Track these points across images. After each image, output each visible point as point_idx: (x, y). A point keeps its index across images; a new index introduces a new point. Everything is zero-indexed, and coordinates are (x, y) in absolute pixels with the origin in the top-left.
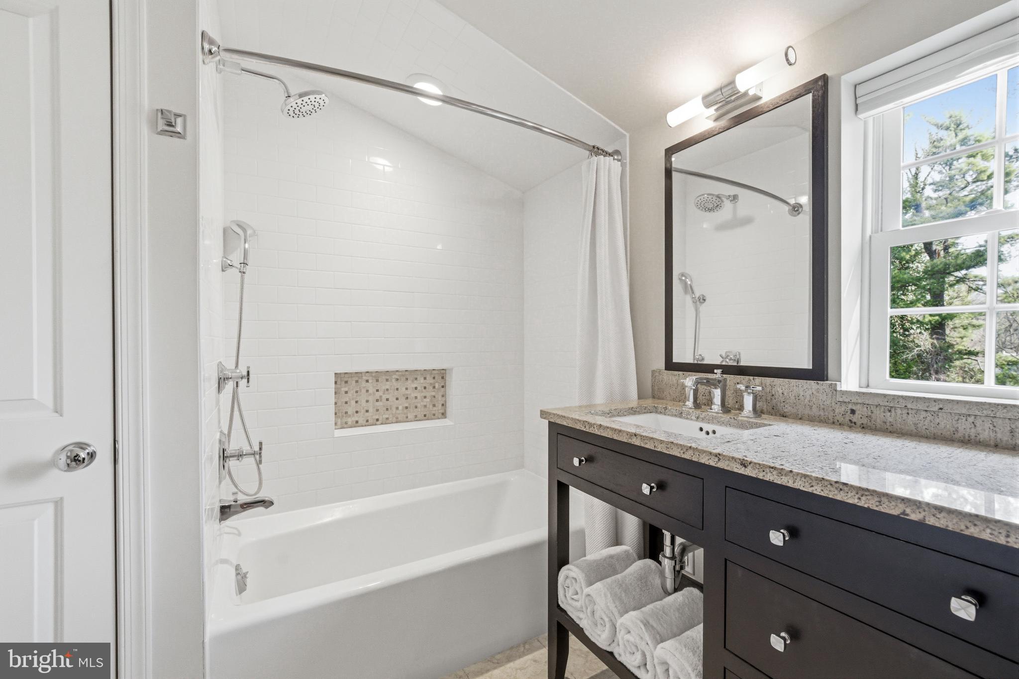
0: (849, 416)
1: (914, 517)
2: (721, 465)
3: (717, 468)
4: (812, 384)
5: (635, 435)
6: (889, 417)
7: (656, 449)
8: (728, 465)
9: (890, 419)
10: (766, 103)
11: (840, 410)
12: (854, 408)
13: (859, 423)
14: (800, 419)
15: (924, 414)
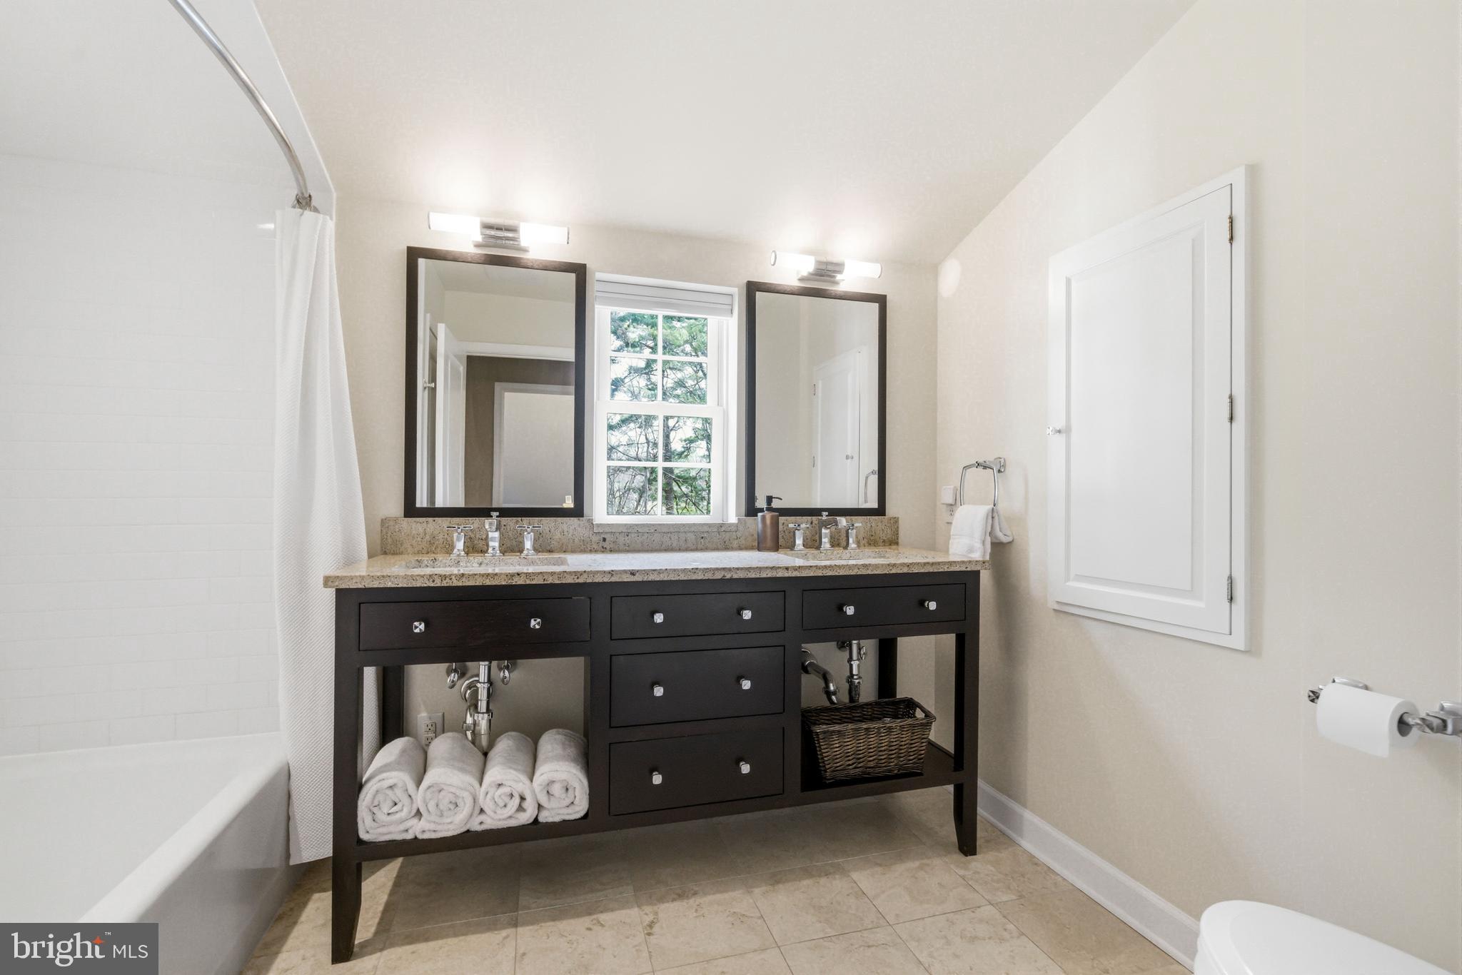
0: (602, 543)
1: (728, 576)
2: (614, 579)
3: (611, 582)
4: (575, 520)
5: (518, 574)
6: (628, 540)
7: (545, 582)
8: (620, 578)
9: (628, 542)
10: (528, 259)
11: (595, 539)
12: (605, 536)
13: (608, 548)
14: (565, 552)
15: (646, 535)
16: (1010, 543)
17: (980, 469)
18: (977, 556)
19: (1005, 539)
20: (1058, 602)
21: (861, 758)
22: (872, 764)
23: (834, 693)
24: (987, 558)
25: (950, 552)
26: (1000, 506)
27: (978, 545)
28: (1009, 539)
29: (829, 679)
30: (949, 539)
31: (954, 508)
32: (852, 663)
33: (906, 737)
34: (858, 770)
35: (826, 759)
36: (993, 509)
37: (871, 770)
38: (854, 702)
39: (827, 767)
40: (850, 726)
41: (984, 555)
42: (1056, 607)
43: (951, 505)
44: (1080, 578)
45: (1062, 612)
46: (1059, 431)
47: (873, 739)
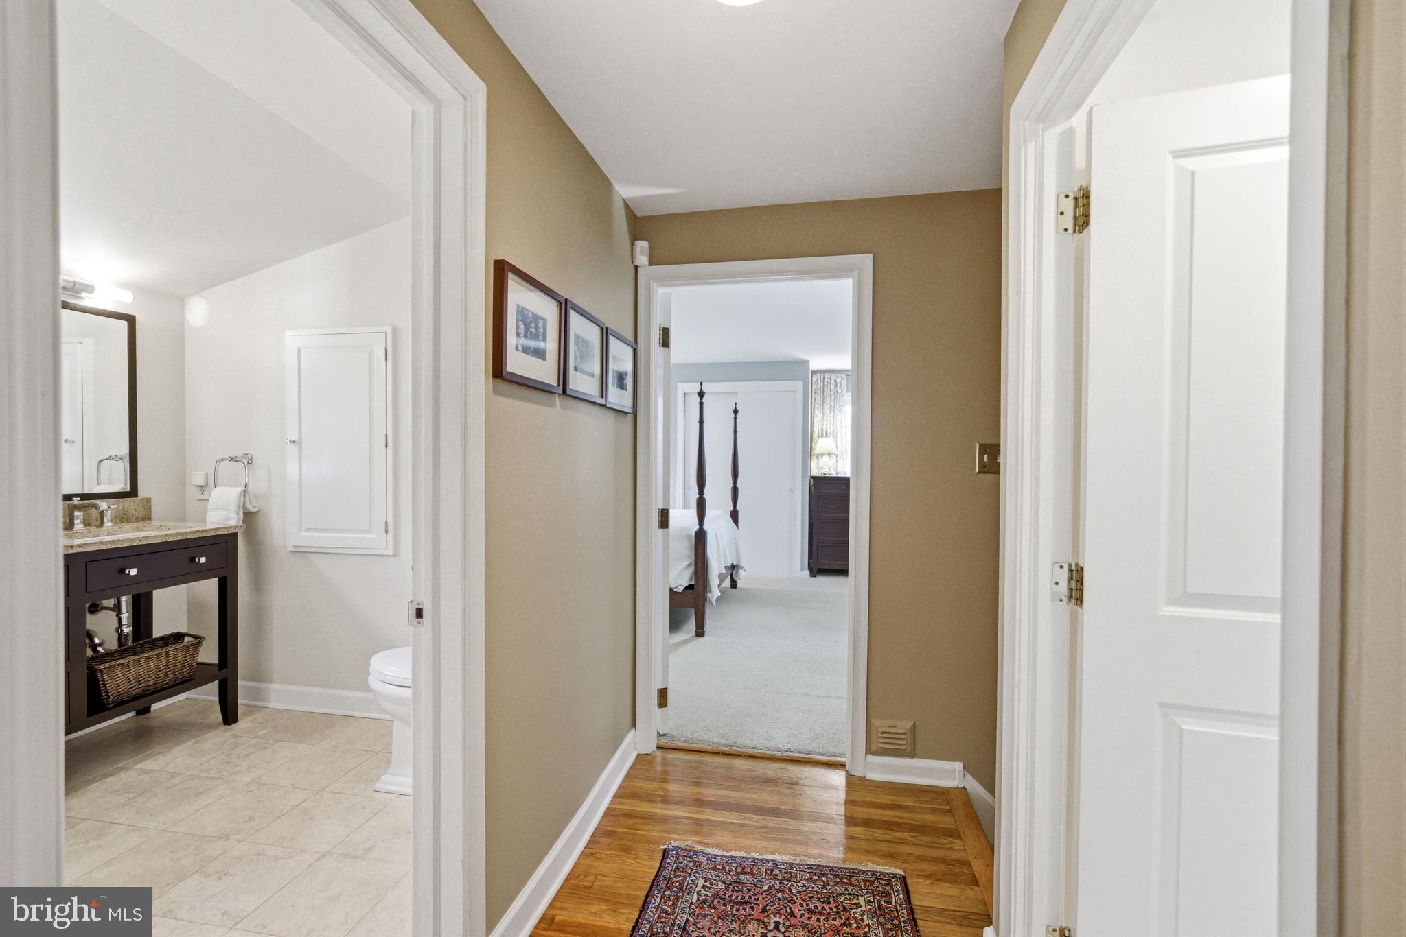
16: (257, 512)
17: (233, 462)
18: (233, 523)
19: (253, 510)
20: (294, 546)
21: (141, 681)
22: (151, 683)
23: (100, 645)
24: (241, 524)
25: (208, 522)
26: (250, 487)
27: (234, 515)
28: (256, 510)
29: (93, 634)
30: (207, 512)
31: (205, 488)
32: (122, 616)
33: (180, 656)
34: (138, 690)
35: (108, 688)
36: (244, 490)
37: (151, 687)
38: (124, 645)
39: (110, 694)
40: (133, 658)
41: (238, 522)
42: (293, 550)
43: (202, 486)
44: (308, 530)
45: (298, 552)
46: (294, 442)
47: (152, 665)
